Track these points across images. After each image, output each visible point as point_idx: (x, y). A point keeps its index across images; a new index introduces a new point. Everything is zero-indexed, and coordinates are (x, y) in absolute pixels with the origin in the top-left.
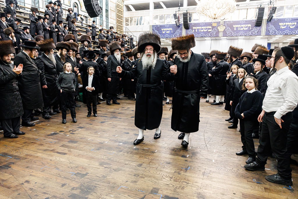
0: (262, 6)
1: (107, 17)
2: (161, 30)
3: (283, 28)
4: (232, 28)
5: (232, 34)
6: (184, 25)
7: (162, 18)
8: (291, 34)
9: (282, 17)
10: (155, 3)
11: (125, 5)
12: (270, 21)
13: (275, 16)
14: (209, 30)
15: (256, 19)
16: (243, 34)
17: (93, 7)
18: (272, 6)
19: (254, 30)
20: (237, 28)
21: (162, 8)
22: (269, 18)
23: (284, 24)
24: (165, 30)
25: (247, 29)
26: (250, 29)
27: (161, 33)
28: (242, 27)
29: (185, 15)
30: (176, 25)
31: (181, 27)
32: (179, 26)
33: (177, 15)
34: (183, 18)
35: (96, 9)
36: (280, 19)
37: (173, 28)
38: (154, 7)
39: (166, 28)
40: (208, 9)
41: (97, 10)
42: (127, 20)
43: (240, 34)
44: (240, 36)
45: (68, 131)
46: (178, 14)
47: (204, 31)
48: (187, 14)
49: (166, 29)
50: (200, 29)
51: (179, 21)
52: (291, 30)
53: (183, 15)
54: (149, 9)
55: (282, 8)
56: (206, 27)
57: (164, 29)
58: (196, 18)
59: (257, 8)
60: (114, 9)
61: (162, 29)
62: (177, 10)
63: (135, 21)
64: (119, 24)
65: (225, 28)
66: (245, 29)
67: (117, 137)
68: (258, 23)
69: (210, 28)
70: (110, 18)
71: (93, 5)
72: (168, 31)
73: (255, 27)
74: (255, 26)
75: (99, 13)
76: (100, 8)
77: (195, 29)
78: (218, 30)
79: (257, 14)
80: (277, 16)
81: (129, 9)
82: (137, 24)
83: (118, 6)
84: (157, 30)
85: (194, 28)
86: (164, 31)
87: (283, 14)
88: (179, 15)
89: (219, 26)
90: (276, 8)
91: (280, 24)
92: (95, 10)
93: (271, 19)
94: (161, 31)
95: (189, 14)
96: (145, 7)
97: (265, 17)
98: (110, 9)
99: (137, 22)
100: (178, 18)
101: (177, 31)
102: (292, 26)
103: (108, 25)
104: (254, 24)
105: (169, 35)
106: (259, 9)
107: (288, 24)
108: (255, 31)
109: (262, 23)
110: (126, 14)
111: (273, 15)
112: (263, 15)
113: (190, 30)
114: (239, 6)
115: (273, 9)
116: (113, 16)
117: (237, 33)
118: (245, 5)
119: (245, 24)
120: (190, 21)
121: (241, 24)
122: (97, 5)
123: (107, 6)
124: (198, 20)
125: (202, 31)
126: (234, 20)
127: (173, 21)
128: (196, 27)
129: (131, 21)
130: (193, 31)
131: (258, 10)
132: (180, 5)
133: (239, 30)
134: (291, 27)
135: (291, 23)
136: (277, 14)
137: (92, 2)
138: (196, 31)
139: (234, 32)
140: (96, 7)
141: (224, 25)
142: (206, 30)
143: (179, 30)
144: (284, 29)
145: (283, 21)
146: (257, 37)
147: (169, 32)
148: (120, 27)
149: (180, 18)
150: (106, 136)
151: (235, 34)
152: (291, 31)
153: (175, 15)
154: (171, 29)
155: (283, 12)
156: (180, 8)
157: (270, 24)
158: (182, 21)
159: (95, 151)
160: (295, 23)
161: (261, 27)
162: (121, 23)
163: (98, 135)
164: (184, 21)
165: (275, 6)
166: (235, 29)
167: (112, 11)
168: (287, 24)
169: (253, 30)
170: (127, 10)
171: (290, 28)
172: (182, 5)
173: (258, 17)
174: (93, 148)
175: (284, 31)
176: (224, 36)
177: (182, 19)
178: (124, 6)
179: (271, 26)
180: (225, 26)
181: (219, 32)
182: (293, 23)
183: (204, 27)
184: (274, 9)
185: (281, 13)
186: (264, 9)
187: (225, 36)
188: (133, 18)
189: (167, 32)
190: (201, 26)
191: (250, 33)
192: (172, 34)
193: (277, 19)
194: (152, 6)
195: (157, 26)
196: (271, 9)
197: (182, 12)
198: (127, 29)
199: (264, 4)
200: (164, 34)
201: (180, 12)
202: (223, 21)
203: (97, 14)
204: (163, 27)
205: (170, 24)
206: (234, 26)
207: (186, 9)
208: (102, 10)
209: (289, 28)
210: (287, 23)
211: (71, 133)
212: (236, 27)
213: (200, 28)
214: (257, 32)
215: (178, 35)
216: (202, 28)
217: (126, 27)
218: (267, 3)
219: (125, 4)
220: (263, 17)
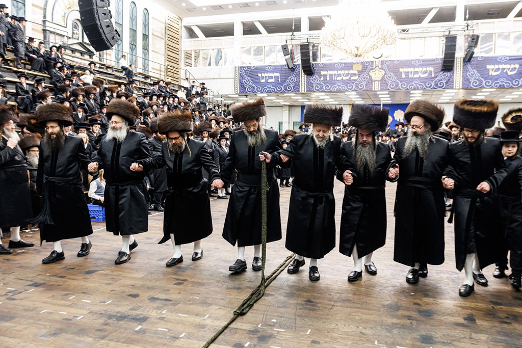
0: (451, 33)
1: (146, 48)
2: (257, 77)
3: (494, 74)
4: (398, 75)
5: (398, 85)
6: (303, 67)
7: (259, 51)
8: (511, 87)
9: (491, 54)
10: (244, 24)
11: (185, 27)
12: (469, 60)
13: (478, 52)
14: (353, 78)
15: (443, 56)
16: (420, 85)
17: (101, 31)
18: (471, 33)
19: (440, 78)
20: (407, 73)
21: (259, 33)
22: (466, 55)
23: (497, 67)
24: (266, 77)
25: (426, 75)
26: (433, 76)
27: (257, 82)
28: (417, 73)
29: (305, 48)
30: (287, 67)
31: (297, 70)
32: (293, 69)
33: (290, 48)
34: (301, 53)
35: (107, 34)
36: (488, 57)
37: (281, 73)
38: (244, 31)
39: (267, 72)
40: (342, 37)
41: (109, 36)
42: (188, 56)
43: (413, 85)
44: (414, 89)
45: (4, 293)
46: (291, 46)
47: (342, 79)
48: (308, 45)
49: (266, 75)
50: (335, 74)
51: (292, 58)
52: (510, 79)
53: (299, 47)
54: (233, 35)
55: (489, 37)
56: (347, 72)
57: (263, 75)
58: (326, 56)
59: (443, 36)
60: (162, 35)
61: (260, 75)
62: (289, 38)
63: (205, 57)
64: (171, 64)
65: (384, 73)
66: (422, 76)
67: (109, 304)
68: (448, 65)
69: (355, 74)
70: (153, 51)
71: (99, 26)
72: (271, 77)
73: (442, 73)
74: (442, 70)
75: (112, 43)
76: (115, 32)
77: (325, 76)
78: (370, 77)
79: (444, 48)
80: (481, 52)
81: (192, 34)
82: (210, 64)
83: (169, 28)
84: (249, 76)
85: (323, 73)
86: (263, 78)
87: (492, 48)
88: (294, 48)
89: (372, 69)
90: (478, 37)
91: (488, 67)
92: (103, 35)
93: (471, 57)
94: (257, 79)
95: (314, 46)
96: (226, 31)
97: (460, 54)
98: (153, 34)
99: (209, 60)
100: (292, 53)
101: (290, 78)
102: (511, 71)
103: (146, 65)
104: (440, 66)
105: (273, 86)
106: (447, 38)
107: (503, 66)
108: (441, 80)
109: (453, 65)
110: (187, 44)
111: (474, 51)
112: (455, 50)
113: (316, 76)
114: (407, 31)
115: (473, 39)
116: (158, 46)
117: (408, 83)
118: (420, 30)
119: (422, 66)
120: (314, 60)
121: (414, 67)
122: (108, 26)
123: (147, 28)
124: (331, 56)
125: (339, 78)
126: (401, 59)
127: (281, 60)
128: (327, 71)
129: (197, 58)
130: (322, 79)
131: (445, 40)
132: (293, 27)
133: (413, 78)
134: (510, 73)
135: (508, 66)
136: (481, 49)
137: (98, 22)
138: (328, 79)
139: (401, 82)
140: (106, 30)
141: (382, 69)
142: (347, 78)
143: (293, 77)
144: (496, 77)
145: (494, 60)
146: (448, 91)
147: (273, 80)
148: (172, 69)
149: (295, 53)
150: (86, 303)
151: (403, 86)
152: (511, 81)
153: (285, 48)
154: (278, 75)
155: (492, 45)
156: (295, 33)
157: (469, 66)
158: (298, 60)
159: (46, 339)
160: (517, 66)
161: (452, 72)
162: (176, 61)
163: (68, 301)
164: (302, 60)
165: (476, 33)
166: (403, 76)
167: (157, 36)
168: (501, 66)
169: (439, 78)
170: (188, 35)
171: (507, 74)
172: (298, 29)
173: (445, 53)
174: (44, 331)
175: (497, 79)
176: (382, 90)
177: (299, 55)
178: (183, 27)
179: (472, 71)
180: (384, 70)
181: (372, 81)
182: (513, 66)
183: (343, 72)
184: (475, 38)
185: (489, 46)
186: (455, 38)
187: (385, 90)
188: (201, 53)
189: (270, 81)
190: (337, 70)
191: (433, 84)
192: (279, 84)
193: (482, 57)
194: (238, 30)
195: (249, 68)
196: (469, 39)
197: (298, 42)
198: (188, 74)
199: (456, 28)
200: (264, 85)
201: (294, 42)
202: (380, 59)
203: (108, 44)
204: (262, 69)
205: (276, 64)
206: (401, 70)
207: (307, 36)
208: (119, 36)
209: (505, 75)
210: (502, 64)
211: (7, 299)
212: (405, 73)
213: (335, 72)
214: (447, 83)
215: (292, 86)
216: (340, 72)
217: (185, 68)
218: (460, 28)
219: (186, 25)
220: (454, 54)
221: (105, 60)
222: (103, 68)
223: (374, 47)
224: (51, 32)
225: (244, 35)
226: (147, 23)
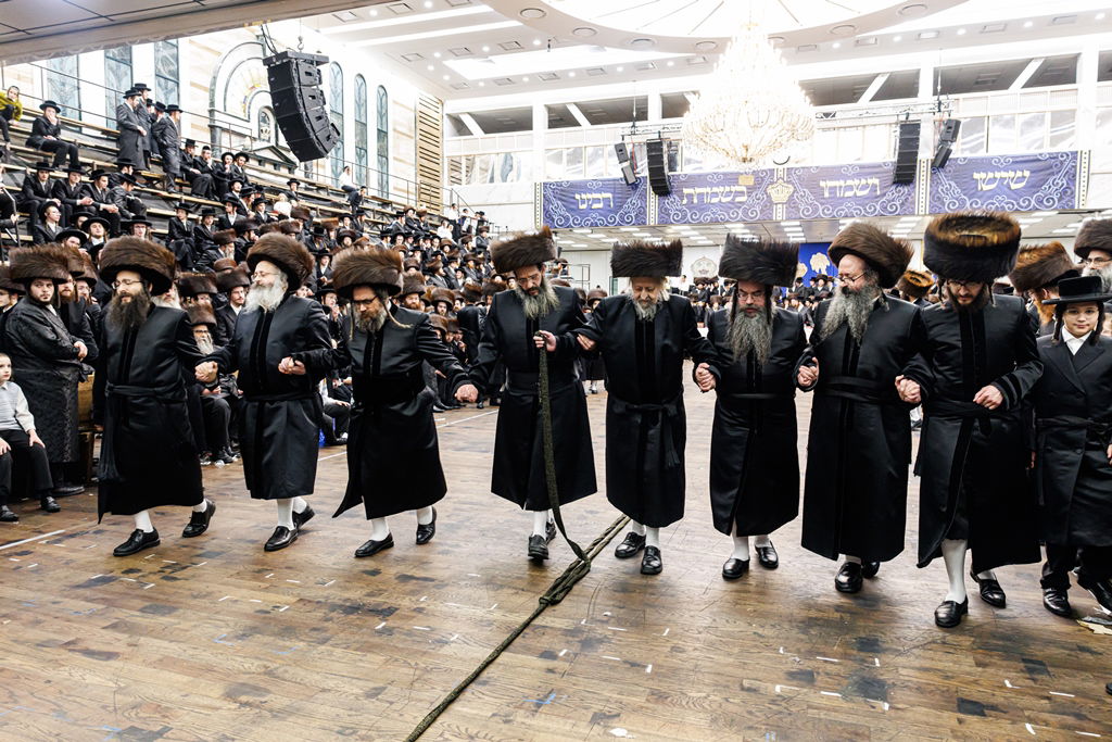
0: (911, 118)
1: (383, 154)
2: (572, 200)
3: (986, 188)
4: (817, 192)
5: (817, 209)
6: (652, 182)
7: (576, 156)
8: (1017, 210)
9: (981, 154)
10: (550, 109)
11: (449, 116)
12: (942, 165)
13: (958, 150)
14: (738, 199)
15: (896, 159)
16: (855, 209)
17: (308, 126)
18: (946, 117)
19: (891, 198)
20: (833, 189)
21: (576, 124)
22: (937, 155)
23: (991, 175)
24: (589, 200)
25: (865, 192)
26: (878, 193)
27: (573, 210)
28: (850, 188)
29: (654, 149)
30: (624, 182)
31: (641, 188)
32: (634, 186)
33: (629, 148)
34: (649, 157)
35: (317, 131)
36: (977, 159)
37: (613, 193)
38: (550, 121)
39: (591, 191)
40: (719, 129)
41: (321, 135)
42: (455, 166)
43: (843, 210)
44: (846, 216)
45: (158, 569)
46: (631, 146)
47: (720, 201)
48: (661, 144)
49: (589, 196)
50: (707, 193)
51: (633, 167)
52: (1015, 196)
53: (645, 148)
54: (531, 129)
55: (978, 122)
56: (728, 189)
57: (584, 196)
58: (692, 161)
59: (897, 123)
60: (410, 130)
61: (577, 197)
62: (628, 131)
63: (483, 167)
64: (427, 180)
65: (792, 190)
66: (859, 193)
67: (331, 587)
68: (904, 174)
69: (743, 192)
70: (395, 159)
71: (305, 117)
72: (598, 200)
73: (894, 187)
74: (894, 183)
75: (326, 144)
76: (331, 128)
77: (690, 196)
78: (769, 196)
79: (898, 144)
80: (963, 150)
81: (460, 128)
82: (492, 180)
83: (421, 118)
84: (560, 199)
85: (686, 191)
86: (583, 202)
87: (982, 143)
88: (636, 148)
89: (772, 183)
90: (958, 123)
91: (976, 176)
92: (312, 134)
93: (946, 158)
94: (572, 203)
95: (670, 145)
96: (519, 122)
97: (926, 154)
98: (395, 130)
99: (490, 172)
100: (632, 157)
101: (629, 200)
102: (1016, 183)
103: (384, 183)
104: (891, 176)
105: (601, 215)
106: (902, 127)
107: (1004, 174)
108: (893, 200)
109: (915, 174)
110: (452, 146)
111: (952, 148)
112: (917, 147)
113: (674, 197)
114: (834, 116)
115: (950, 128)
116: (403, 152)
117: (834, 207)
118: (856, 114)
119: (858, 176)
120: (672, 169)
121: (845, 178)
122: (319, 118)
123: (384, 119)
124: (701, 162)
125: (715, 200)
126: (821, 165)
127: (614, 170)
128: (693, 187)
129: (469, 169)
130: (685, 201)
131: (898, 129)
132: (635, 114)
133: (841, 198)
134: (1014, 186)
135: (1011, 174)
136: (963, 144)
137: (302, 110)
138: (695, 201)
139: (822, 204)
140: (317, 125)
141: (788, 182)
142: (729, 199)
143: (634, 199)
144: (989, 194)
145: (986, 164)
146: (904, 219)
147: (601, 205)
148: (428, 190)
149: (638, 157)
150: (293, 584)
151: (826, 211)
152: (1016, 200)
153: (620, 149)
154: (609, 195)
155: (983, 137)
156: (637, 123)
157: (942, 175)
158: (643, 170)
159: (230, 644)
160: (1027, 174)
161: (912, 186)
162: (435, 176)
163: (262, 581)
164: (650, 170)
165: (954, 117)
166: (827, 195)
167: (404, 134)
168: (998, 175)
169: (889, 196)
170: (454, 131)
171: (1009, 188)
172: (643, 115)
173: (899, 154)
174: (224, 632)
175: (991, 197)
176: (788, 219)
177: (646, 160)
178: (445, 117)
179: (946, 180)
180: (793, 184)
181: (771, 203)
182: (1019, 174)
183: (722, 189)
184: (953, 126)
185: (977, 139)
186: (919, 125)
187: (795, 219)
188: (477, 160)
189: (595, 206)
190: (712, 185)
191: (878, 208)
192: (611, 211)
193: (965, 159)
194: (540, 119)
195: (559, 184)
196: (943, 127)
197: (643, 139)
198: (455, 197)
199: (919, 109)
200: (584, 214)
201: (636, 139)
202: (786, 166)
203: (320, 148)
204: (582, 187)
205: (606, 177)
206: (822, 184)
207: (659, 128)
208: (339, 134)
209: (1006, 189)
210: (999, 171)
211: (164, 578)
212: (831, 188)
213: (708, 190)
214: (902, 204)
215: (633, 215)
216: (715, 189)
217: (450, 188)
218: (926, 108)
219: (449, 112)
220: (916, 153)
221: (315, 176)
222: (312, 190)
223: (773, 147)
224: (223, 130)
225: (550, 127)
226: (384, 111)
